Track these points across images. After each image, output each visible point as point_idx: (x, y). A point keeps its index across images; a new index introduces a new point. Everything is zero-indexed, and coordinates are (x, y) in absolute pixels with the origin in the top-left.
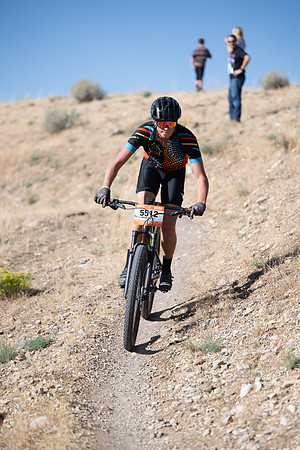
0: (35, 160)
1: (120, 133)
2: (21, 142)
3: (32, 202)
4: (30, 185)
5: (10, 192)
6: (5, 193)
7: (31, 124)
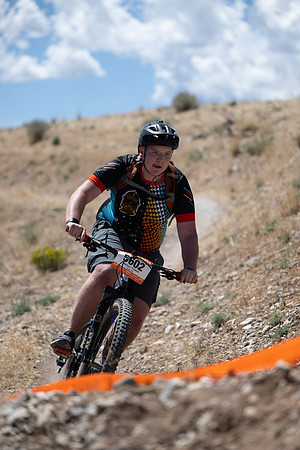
1: (200, 137)
2: (126, 145)
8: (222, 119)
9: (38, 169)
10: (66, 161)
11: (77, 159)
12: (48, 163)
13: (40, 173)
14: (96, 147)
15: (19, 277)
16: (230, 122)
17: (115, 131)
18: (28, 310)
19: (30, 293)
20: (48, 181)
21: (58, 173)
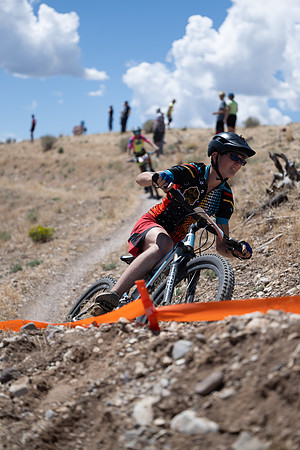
0: (110, 166)
2: (108, 155)
3: (102, 190)
4: (103, 181)
5: (95, 184)
6: (91, 185)
7: (116, 145)
8: (175, 140)
9: (47, 170)
10: (66, 165)
11: (74, 164)
12: (55, 165)
13: (48, 172)
14: (88, 156)
15: (19, 246)
16: (180, 142)
17: (102, 145)
18: (20, 269)
19: (25, 257)
20: (54, 178)
21: (61, 172)
